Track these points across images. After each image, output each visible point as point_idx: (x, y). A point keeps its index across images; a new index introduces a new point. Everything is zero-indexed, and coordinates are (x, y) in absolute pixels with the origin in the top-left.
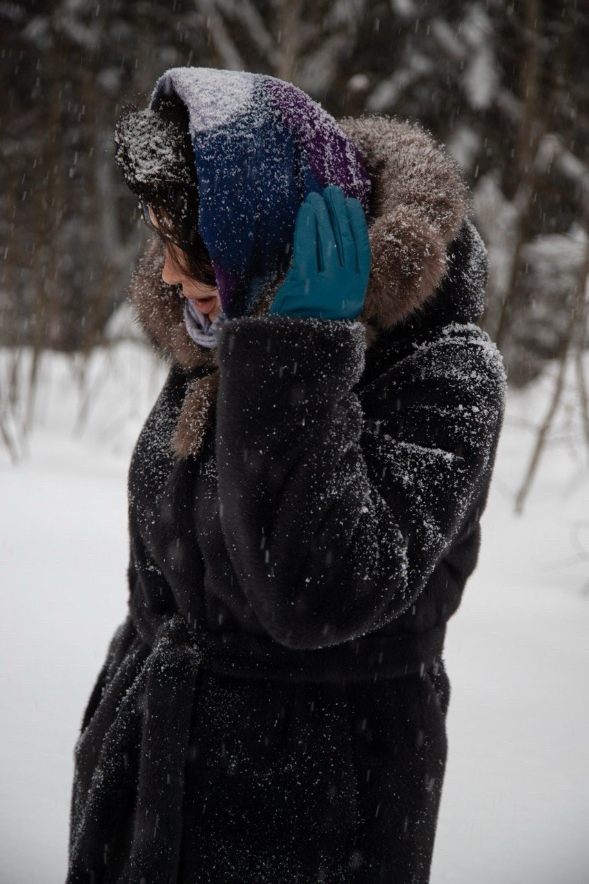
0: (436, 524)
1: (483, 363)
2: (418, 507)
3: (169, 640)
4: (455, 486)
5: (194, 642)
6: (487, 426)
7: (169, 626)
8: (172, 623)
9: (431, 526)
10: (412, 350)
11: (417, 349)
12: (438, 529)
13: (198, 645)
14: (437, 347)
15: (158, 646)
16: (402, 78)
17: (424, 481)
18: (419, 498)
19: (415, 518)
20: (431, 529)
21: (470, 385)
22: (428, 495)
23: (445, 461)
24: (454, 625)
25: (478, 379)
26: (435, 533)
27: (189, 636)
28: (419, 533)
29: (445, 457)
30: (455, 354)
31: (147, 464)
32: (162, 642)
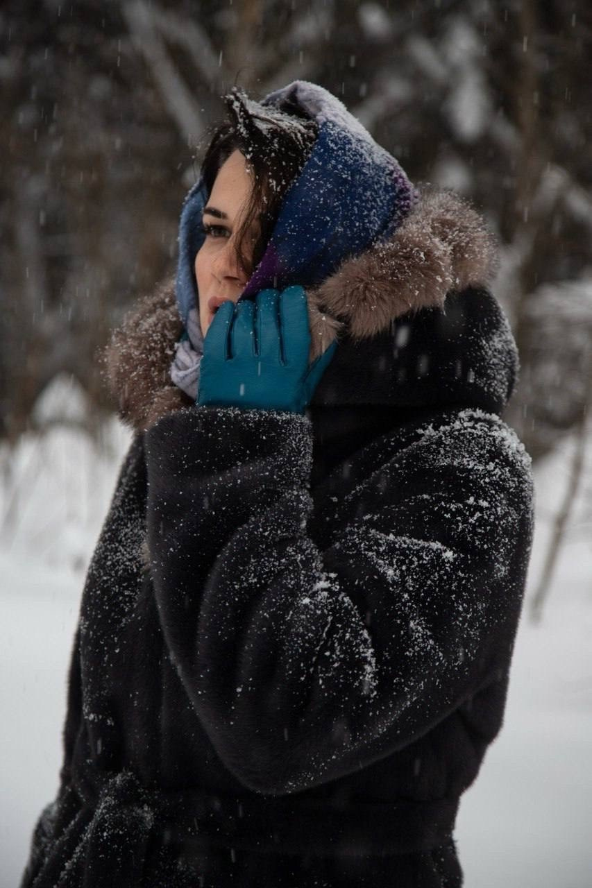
0: (426, 628)
1: (505, 454)
2: (404, 604)
3: (114, 799)
4: (453, 588)
5: (144, 802)
6: (502, 527)
7: (116, 783)
8: (118, 779)
9: (419, 628)
10: (419, 437)
11: (423, 435)
12: (429, 633)
13: (149, 805)
14: (451, 434)
15: (102, 807)
17: (412, 579)
18: (406, 596)
19: (400, 617)
20: (419, 632)
21: (484, 476)
22: (418, 595)
23: (444, 560)
24: (468, 800)
25: (495, 472)
26: (425, 638)
27: (140, 795)
28: (403, 636)
29: (445, 555)
30: (470, 442)
31: (106, 582)
32: (106, 802)
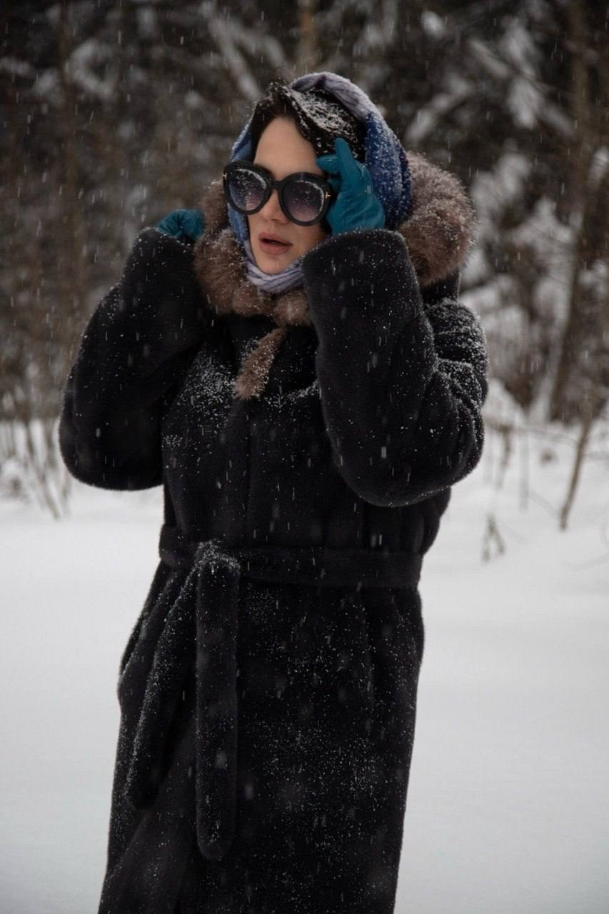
16: (442, 103)
